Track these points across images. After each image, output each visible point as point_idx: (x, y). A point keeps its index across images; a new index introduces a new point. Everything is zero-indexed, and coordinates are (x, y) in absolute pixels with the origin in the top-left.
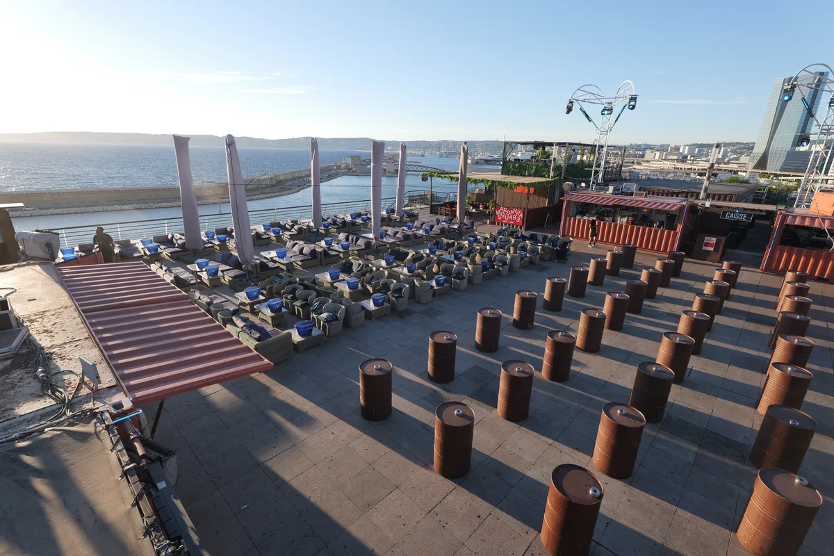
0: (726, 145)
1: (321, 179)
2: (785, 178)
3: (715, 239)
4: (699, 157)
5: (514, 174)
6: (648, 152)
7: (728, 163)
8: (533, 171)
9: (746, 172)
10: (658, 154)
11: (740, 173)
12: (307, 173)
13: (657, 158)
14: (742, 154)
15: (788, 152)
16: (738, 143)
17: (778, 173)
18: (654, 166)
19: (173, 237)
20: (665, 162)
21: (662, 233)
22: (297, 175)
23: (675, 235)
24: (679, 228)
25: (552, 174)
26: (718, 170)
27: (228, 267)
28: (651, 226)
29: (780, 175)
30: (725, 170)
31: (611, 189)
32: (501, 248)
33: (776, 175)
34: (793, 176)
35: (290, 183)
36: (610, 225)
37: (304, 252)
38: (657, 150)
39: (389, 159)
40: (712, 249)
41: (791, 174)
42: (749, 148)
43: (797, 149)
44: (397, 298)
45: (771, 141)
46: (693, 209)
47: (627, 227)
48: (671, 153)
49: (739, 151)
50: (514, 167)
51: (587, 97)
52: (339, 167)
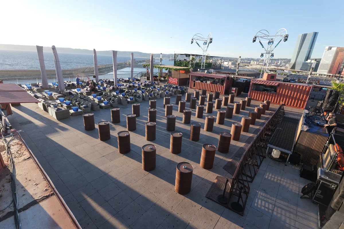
0: (281, 59)
1: (118, 68)
2: (301, 73)
3: (235, 88)
4: (271, 64)
5: (178, 66)
6: (252, 61)
7: (282, 67)
8: (184, 65)
9: (287, 70)
10: (255, 62)
11: (285, 71)
12: (112, 66)
13: (255, 64)
14: (287, 63)
15: (303, 63)
16: (286, 59)
17: (299, 71)
18: (254, 67)
19: (38, 84)
20: (258, 66)
21: (220, 86)
22: (107, 66)
23: (224, 87)
24: (225, 85)
25: (190, 66)
26: (277, 69)
27: (57, 94)
28: (217, 84)
29: (300, 72)
30: (280, 69)
31: (206, 71)
32: (162, 90)
33: (298, 72)
34: (304, 72)
35: (104, 70)
36: (205, 84)
37: (88, 90)
38: (256, 61)
39: (148, 61)
40: (234, 92)
41: (304, 71)
42: (289, 61)
43: (306, 62)
44: (112, 102)
45: (297, 58)
46: (228, 78)
47: (209, 84)
48: (260, 62)
49: (286, 62)
50: (178, 63)
51: (198, 38)
52: (126, 64)
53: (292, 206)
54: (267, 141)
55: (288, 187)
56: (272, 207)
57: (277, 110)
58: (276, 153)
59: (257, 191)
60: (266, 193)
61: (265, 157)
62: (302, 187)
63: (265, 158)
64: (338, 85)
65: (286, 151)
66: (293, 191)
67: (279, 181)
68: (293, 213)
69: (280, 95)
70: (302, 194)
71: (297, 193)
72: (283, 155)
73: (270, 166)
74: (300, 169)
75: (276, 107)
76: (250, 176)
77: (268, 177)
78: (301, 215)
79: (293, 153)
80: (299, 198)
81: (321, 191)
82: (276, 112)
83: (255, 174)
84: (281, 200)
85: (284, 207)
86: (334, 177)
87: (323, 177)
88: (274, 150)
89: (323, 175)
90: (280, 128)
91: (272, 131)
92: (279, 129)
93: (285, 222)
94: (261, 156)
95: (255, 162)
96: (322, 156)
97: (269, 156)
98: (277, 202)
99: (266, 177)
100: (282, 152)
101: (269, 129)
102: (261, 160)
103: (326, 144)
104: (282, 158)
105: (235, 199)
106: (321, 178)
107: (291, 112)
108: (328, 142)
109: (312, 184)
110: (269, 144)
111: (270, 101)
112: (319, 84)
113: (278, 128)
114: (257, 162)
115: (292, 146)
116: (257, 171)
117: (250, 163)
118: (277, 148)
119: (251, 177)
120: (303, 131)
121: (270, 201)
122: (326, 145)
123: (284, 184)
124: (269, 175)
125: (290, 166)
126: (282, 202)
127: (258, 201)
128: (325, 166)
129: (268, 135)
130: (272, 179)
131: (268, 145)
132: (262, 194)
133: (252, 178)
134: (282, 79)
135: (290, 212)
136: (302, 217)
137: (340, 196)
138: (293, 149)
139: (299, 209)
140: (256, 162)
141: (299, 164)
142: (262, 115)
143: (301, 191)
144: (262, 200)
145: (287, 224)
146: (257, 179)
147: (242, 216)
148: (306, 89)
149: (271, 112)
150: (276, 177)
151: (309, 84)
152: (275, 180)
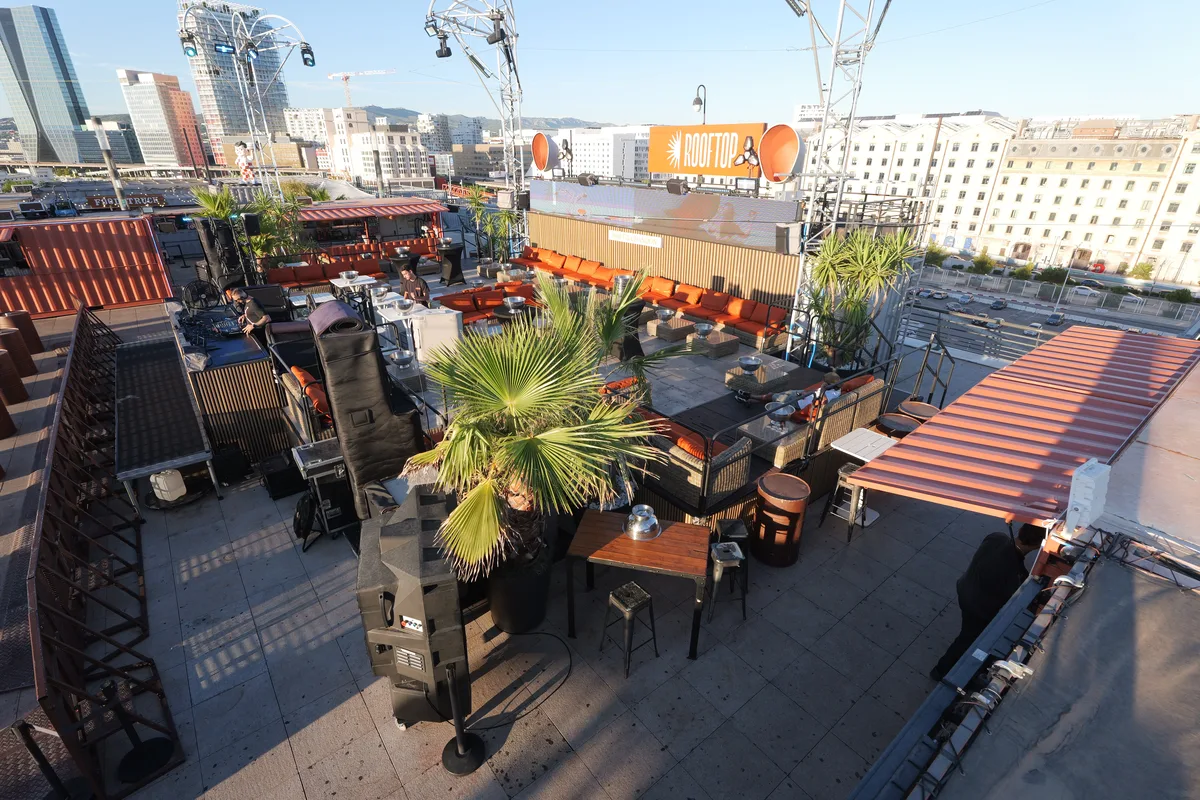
2: (94, 173)
29: (86, 169)
33: (80, 170)
43: (82, 130)
45: (37, 116)
53: (297, 590)
54: (109, 467)
55: (262, 552)
56: (254, 643)
57: (73, 336)
58: (167, 485)
59: (184, 644)
60: (216, 621)
61: (139, 522)
62: (290, 522)
63: (143, 522)
64: (215, 199)
65: (190, 459)
66: (279, 550)
67: (227, 557)
68: (310, 603)
69: (52, 277)
70: (301, 540)
71: (290, 546)
72: (195, 475)
73: (175, 534)
74: (262, 483)
75: (64, 325)
76: (125, 620)
77: (191, 574)
78: (328, 591)
79: (215, 449)
80: (303, 555)
81: (329, 501)
82: (72, 345)
83: (142, 601)
84: (264, 600)
85: (282, 610)
86: (330, 449)
87: (310, 465)
88: (152, 479)
89: (307, 460)
90: (129, 397)
91: (105, 418)
92: (125, 402)
93: (304, 643)
94: (121, 528)
95: (111, 566)
96: (286, 415)
97: (154, 507)
98: (257, 617)
99: (185, 577)
100: (184, 471)
101: (91, 421)
102: (133, 541)
103: (274, 378)
104: (197, 486)
105: (120, 746)
106: (310, 472)
107: (137, 323)
108: (274, 372)
109: (303, 499)
110: (118, 472)
111: (25, 310)
112: (167, 207)
113: (119, 401)
114: (118, 558)
115: (200, 434)
116: (143, 585)
117: (92, 584)
118: (156, 467)
119: (131, 624)
120: (198, 373)
121: (237, 632)
122: (276, 381)
123: (247, 551)
124: (189, 565)
125: (234, 491)
126: (269, 604)
127: (205, 670)
128: (304, 436)
129: (98, 443)
130: (207, 567)
131: (120, 476)
132: (202, 638)
133: (142, 624)
134: (16, 208)
135: (303, 607)
136: (332, 593)
137: (358, 485)
138: (205, 439)
139: (317, 581)
140: (116, 562)
141: (252, 471)
142: (26, 381)
143: (295, 536)
144: (212, 653)
145: (311, 641)
146: (160, 611)
147: (183, 761)
148: (132, 231)
149: (58, 351)
150: (214, 554)
151: (134, 213)
152: (217, 563)
